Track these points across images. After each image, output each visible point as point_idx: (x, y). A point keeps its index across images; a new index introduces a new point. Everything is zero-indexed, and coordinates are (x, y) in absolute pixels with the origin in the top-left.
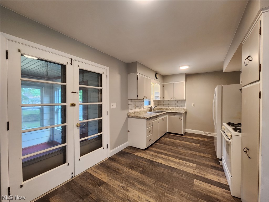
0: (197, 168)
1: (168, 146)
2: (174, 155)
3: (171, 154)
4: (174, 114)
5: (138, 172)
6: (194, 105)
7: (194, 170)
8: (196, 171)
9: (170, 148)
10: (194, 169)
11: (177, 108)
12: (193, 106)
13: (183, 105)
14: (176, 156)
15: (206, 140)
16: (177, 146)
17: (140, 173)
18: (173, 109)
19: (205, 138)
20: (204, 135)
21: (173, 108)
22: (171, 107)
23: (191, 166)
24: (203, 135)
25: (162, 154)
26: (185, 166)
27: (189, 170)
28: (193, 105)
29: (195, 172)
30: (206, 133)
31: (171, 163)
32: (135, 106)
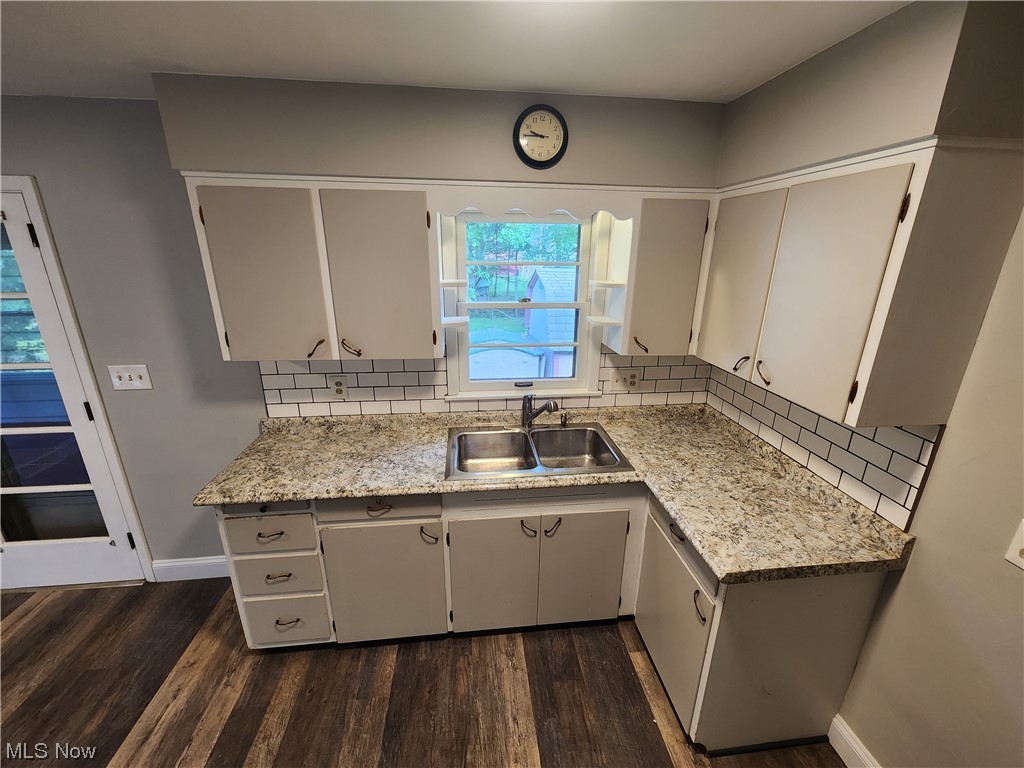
32: (338, 384)
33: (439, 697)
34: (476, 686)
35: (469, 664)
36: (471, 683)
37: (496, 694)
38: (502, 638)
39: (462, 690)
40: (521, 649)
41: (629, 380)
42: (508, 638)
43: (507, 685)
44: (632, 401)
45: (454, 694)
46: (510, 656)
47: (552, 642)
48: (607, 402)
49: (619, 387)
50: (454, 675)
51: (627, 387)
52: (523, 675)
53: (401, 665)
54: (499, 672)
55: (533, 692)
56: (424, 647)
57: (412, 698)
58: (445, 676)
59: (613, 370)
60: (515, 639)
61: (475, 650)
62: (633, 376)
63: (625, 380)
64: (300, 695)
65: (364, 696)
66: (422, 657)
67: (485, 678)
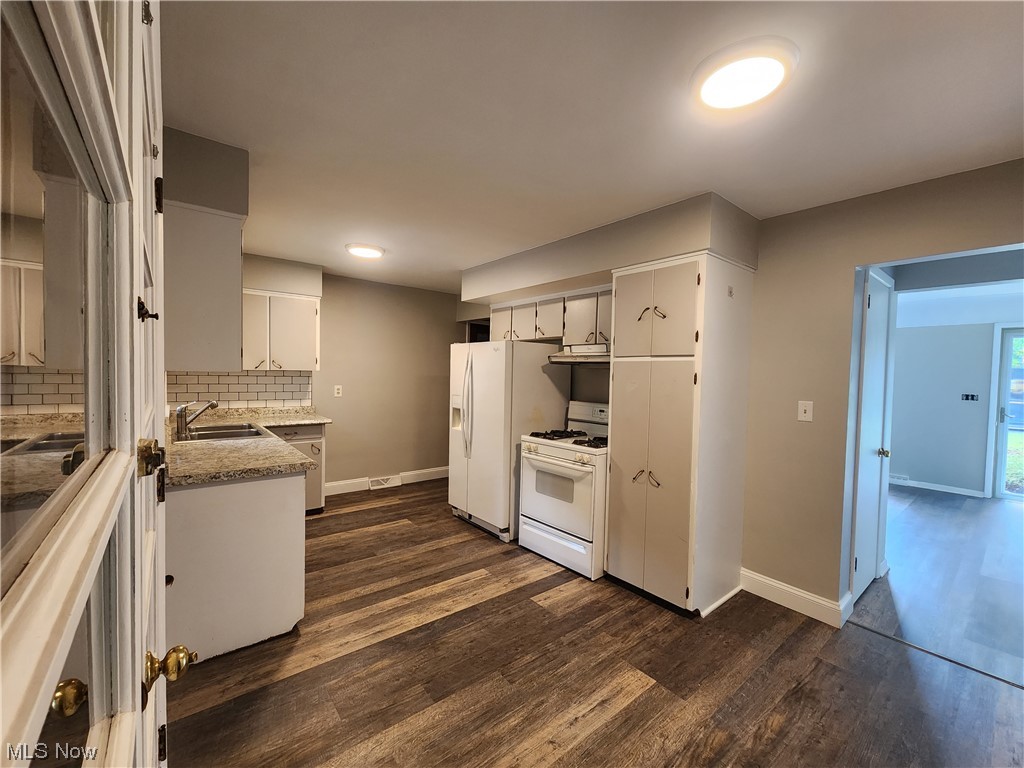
1: (343, 567)
4: (288, 431)
5: (425, 704)
6: (340, 391)
9: (365, 566)
11: (270, 404)
12: (336, 395)
13: (300, 393)
15: (394, 501)
16: (369, 552)
17: (436, 701)
18: (255, 411)
19: (386, 496)
20: (372, 488)
21: (253, 405)
22: (242, 405)
24: (369, 490)
25: (377, 600)
28: (336, 391)
30: (378, 482)
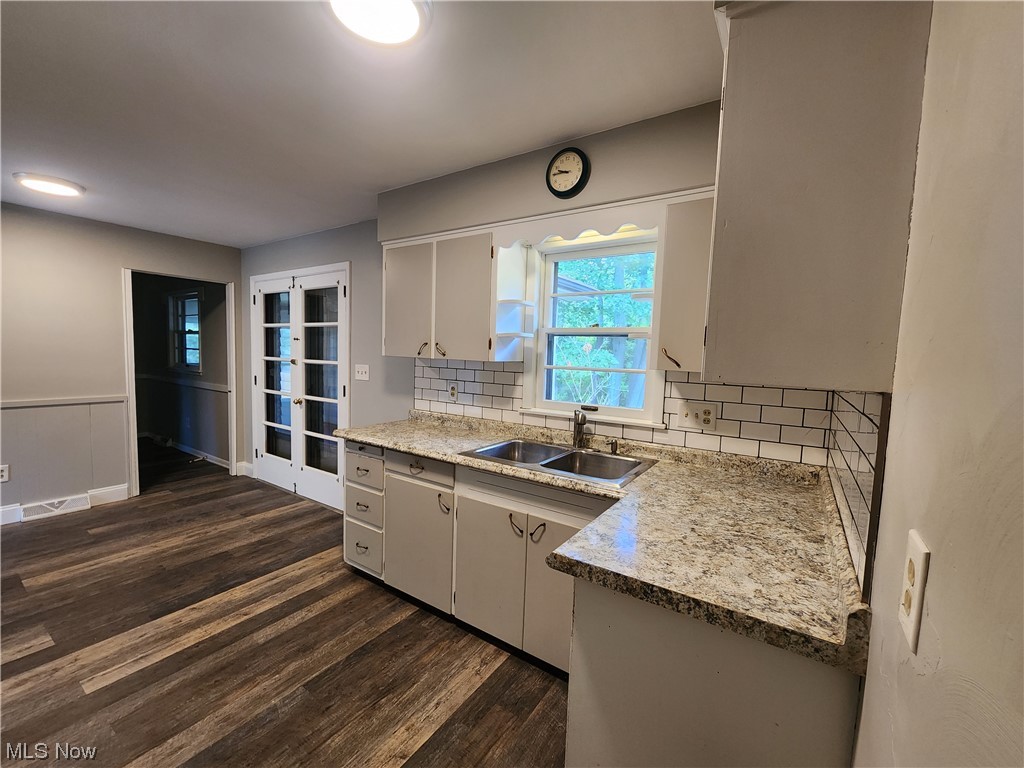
0: (74, 682)
2: (244, 644)
3: (261, 637)
7: (79, 663)
8: (69, 669)
10: (83, 667)
14: (228, 649)
23: (106, 668)
26: (135, 649)
27: (102, 651)
29: (66, 665)
31: (195, 615)
32: (453, 388)
33: (408, 653)
34: (437, 664)
35: (449, 648)
36: (436, 660)
37: (444, 679)
38: (492, 648)
39: (425, 659)
40: (497, 664)
41: (702, 416)
42: (496, 650)
43: (459, 679)
44: (706, 443)
45: (418, 658)
46: (484, 663)
47: (529, 676)
48: (674, 440)
49: (689, 423)
50: (430, 649)
51: (699, 424)
52: (478, 682)
53: (409, 620)
54: (464, 666)
55: (472, 698)
56: (433, 618)
57: (393, 642)
58: (425, 644)
59: (680, 402)
60: (501, 654)
61: (462, 643)
62: (707, 413)
63: (697, 416)
64: (345, 601)
65: (370, 624)
66: (424, 624)
67: (450, 663)
